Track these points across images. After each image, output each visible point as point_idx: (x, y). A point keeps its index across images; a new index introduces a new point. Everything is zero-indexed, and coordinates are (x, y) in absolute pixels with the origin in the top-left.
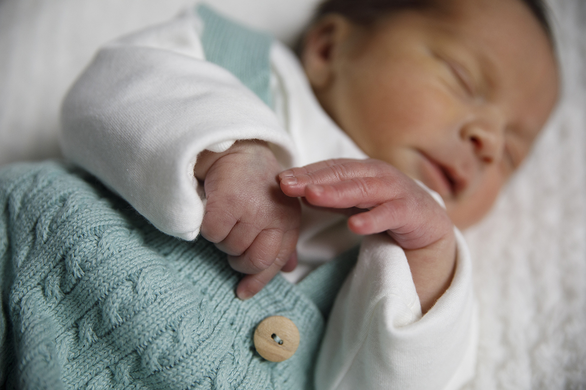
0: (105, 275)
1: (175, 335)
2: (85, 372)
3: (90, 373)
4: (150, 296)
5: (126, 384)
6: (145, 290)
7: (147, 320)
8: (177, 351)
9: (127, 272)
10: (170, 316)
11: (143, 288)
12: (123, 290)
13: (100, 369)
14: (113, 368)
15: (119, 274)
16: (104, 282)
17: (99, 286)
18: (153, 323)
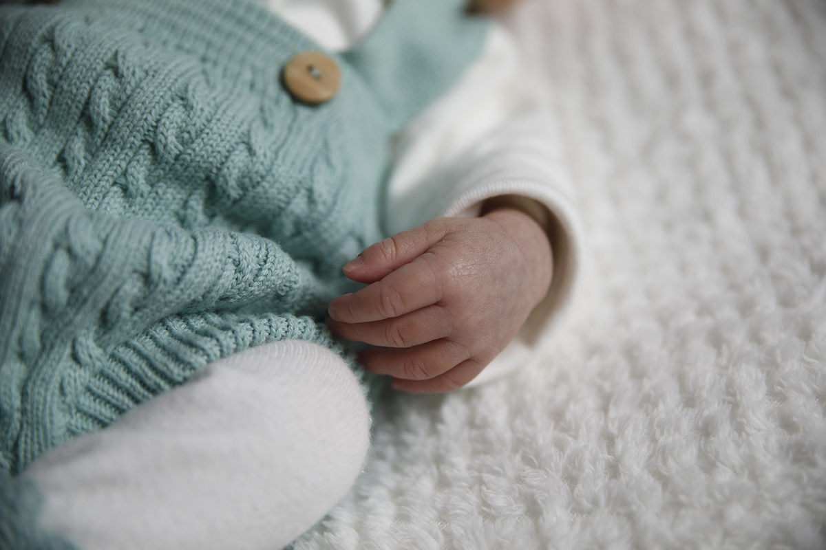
0: (78, 74)
1: (185, 103)
2: (88, 199)
3: (96, 199)
4: (139, 73)
5: (145, 195)
6: (131, 70)
7: (146, 95)
8: (195, 119)
9: (102, 60)
10: (173, 84)
11: (128, 68)
12: (105, 80)
13: (106, 188)
14: (123, 181)
15: (94, 66)
16: (81, 83)
17: (77, 90)
18: (155, 96)
